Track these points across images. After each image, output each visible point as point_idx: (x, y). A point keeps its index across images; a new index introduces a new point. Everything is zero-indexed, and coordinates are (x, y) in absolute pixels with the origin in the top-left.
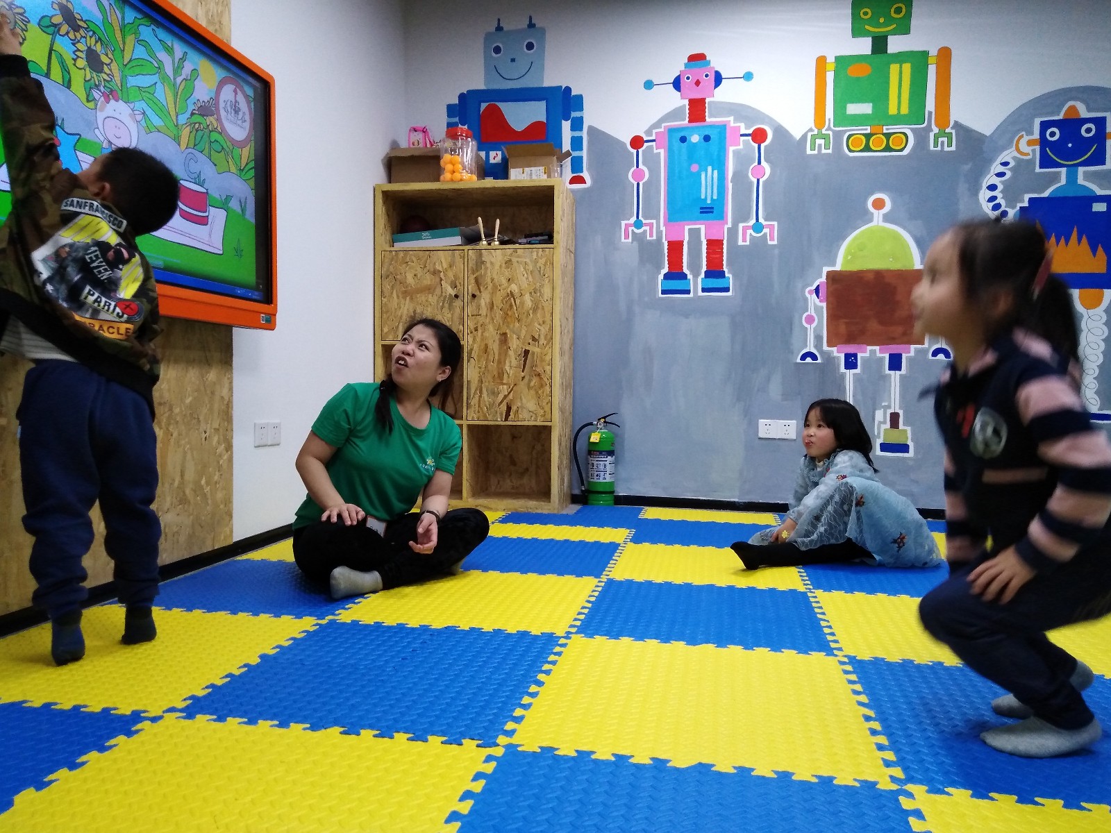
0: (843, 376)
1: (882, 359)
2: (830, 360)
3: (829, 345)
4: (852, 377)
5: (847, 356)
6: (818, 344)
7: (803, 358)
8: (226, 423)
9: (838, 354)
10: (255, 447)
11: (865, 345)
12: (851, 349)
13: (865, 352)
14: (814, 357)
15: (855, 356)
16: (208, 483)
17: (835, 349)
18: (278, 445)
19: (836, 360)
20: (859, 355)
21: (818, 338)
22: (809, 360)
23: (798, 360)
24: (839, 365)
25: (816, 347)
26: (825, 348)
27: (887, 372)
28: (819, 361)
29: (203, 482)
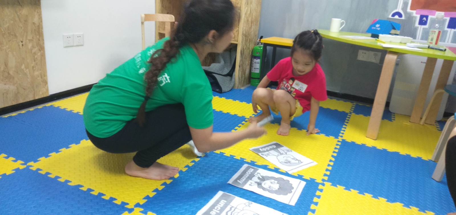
0: (416, 29)
1: (445, 20)
2: (410, 18)
3: (412, 8)
4: (422, 30)
5: (422, 17)
6: (404, 8)
7: (394, 15)
8: (38, 37)
9: (416, 15)
10: (65, 47)
11: (435, 11)
12: (425, 12)
13: (434, 15)
14: (400, 15)
15: (427, 17)
16: (27, 68)
17: (414, 12)
18: (82, 45)
19: (414, 19)
20: (430, 17)
21: (405, 4)
22: (397, 17)
23: (390, 17)
24: (415, 21)
25: (403, 9)
26: (409, 10)
27: (446, 29)
28: (403, 18)
29: (23, 67)
